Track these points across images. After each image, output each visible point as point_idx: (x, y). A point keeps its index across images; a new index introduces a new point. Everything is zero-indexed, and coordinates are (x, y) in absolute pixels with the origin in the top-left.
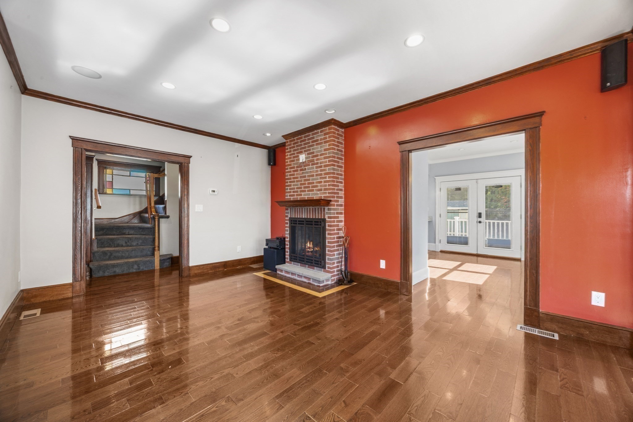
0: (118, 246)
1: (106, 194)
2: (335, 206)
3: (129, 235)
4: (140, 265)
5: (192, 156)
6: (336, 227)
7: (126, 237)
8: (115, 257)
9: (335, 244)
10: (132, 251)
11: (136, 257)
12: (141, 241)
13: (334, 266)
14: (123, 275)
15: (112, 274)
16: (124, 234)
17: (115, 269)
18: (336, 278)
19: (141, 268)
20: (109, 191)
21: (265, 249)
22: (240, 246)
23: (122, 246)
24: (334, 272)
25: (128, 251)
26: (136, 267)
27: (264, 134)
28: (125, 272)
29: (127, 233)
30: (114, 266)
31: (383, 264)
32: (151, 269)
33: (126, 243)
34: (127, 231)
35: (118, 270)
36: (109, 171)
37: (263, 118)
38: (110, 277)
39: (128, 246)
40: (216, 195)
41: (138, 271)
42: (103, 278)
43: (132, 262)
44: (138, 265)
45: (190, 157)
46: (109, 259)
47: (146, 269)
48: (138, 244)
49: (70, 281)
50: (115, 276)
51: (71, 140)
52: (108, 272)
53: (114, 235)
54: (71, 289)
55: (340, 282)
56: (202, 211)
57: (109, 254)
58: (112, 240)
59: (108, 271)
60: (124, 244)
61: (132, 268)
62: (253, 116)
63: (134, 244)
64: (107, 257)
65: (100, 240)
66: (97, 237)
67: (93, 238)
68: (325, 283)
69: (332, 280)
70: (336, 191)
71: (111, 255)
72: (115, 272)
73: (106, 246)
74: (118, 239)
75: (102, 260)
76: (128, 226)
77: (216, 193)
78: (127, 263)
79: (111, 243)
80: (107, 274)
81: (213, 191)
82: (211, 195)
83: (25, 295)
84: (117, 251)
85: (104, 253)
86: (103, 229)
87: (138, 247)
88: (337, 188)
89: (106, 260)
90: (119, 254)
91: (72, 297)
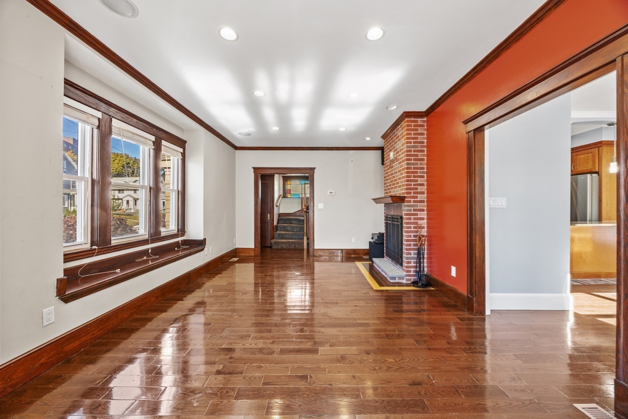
0: (288, 231)
1: (287, 197)
2: (411, 203)
3: (294, 224)
4: (296, 245)
6: (413, 225)
7: (291, 226)
8: (284, 237)
9: (412, 243)
10: (293, 235)
11: (295, 239)
12: (298, 229)
13: (410, 265)
14: (286, 249)
15: (281, 248)
16: (292, 224)
17: (282, 245)
18: (413, 279)
19: (296, 246)
20: (289, 196)
21: (370, 242)
22: (355, 238)
23: (290, 231)
24: (410, 271)
25: (291, 235)
26: (293, 245)
27: (364, 139)
28: (288, 248)
29: (294, 223)
30: (282, 243)
31: (453, 271)
32: (302, 248)
33: (291, 229)
34: (293, 222)
35: (284, 246)
36: (289, 182)
37: (346, 129)
38: (280, 249)
39: (292, 231)
40: (333, 195)
41: (294, 248)
42: (277, 249)
43: (291, 242)
44: (294, 244)
45: (314, 168)
46: (282, 239)
47: (299, 248)
48: (297, 231)
49: (253, 247)
50: (282, 249)
51: (253, 169)
53: (287, 224)
54: (253, 251)
55: (415, 283)
56: (323, 208)
57: (281, 235)
58: (285, 227)
59: (279, 245)
60: (290, 230)
61: (291, 245)
62: (338, 130)
63: (295, 230)
64: (281, 237)
65: (280, 226)
66: (279, 225)
67: (275, 224)
68: (397, 281)
69: (407, 280)
70: (412, 187)
71: (283, 236)
72: (283, 247)
73: (282, 230)
74: (288, 227)
75: (278, 239)
76: (294, 218)
77: (333, 194)
78: (288, 242)
79: (284, 229)
80: (279, 247)
81: (331, 193)
82: (330, 195)
83: (237, 251)
84: (285, 234)
85: (279, 234)
86: (282, 220)
87: (296, 232)
88: (414, 183)
89: (280, 239)
90: (286, 236)
91: (254, 256)
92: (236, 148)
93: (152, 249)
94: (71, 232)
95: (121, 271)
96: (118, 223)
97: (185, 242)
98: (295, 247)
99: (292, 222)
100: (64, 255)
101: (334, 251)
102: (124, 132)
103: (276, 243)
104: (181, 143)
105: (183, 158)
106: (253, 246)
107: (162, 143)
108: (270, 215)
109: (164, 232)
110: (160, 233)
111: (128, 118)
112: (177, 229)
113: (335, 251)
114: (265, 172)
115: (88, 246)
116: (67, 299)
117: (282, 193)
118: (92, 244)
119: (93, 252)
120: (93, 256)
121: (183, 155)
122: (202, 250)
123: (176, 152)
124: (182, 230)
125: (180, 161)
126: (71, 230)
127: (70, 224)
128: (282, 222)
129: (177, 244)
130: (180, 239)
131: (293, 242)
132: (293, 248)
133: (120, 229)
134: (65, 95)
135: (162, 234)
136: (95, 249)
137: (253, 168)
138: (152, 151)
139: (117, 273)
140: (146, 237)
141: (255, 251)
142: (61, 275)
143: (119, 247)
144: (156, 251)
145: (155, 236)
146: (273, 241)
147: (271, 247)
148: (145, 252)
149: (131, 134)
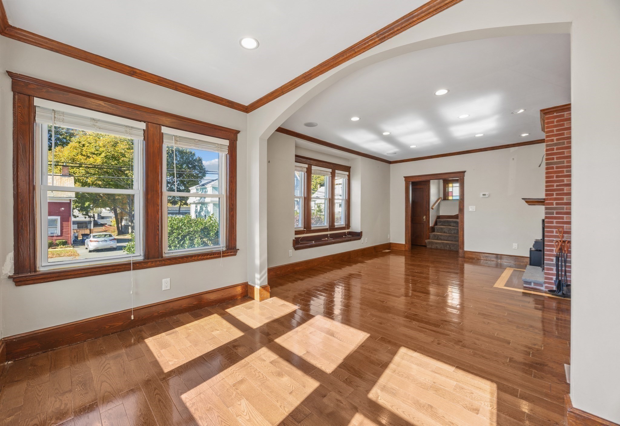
0: (445, 232)
1: (448, 200)
2: (553, 205)
3: (453, 226)
5: (466, 171)
6: (555, 229)
7: (448, 228)
8: (440, 239)
10: (449, 236)
11: (452, 241)
12: (456, 231)
13: (551, 272)
15: (436, 248)
16: (450, 226)
17: (437, 245)
18: (552, 287)
19: (452, 248)
20: (450, 198)
21: (531, 250)
22: (516, 244)
23: (446, 233)
24: (550, 279)
25: (447, 236)
26: (448, 246)
28: (442, 248)
29: (452, 225)
30: (436, 243)
32: (457, 250)
35: (439, 247)
36: (450, 185)
39: (449, 233)
42: (431, 249)
43: (446, 243)
44: (449, 246)
46: (437, 239)
47: (455, 250)
48: (454, 233)
52: (433, 246)
53: (445, 226)
55: (552, 291)
56: (474, 211)
57: (437, 236)
58: (442, 228)
60: (448, 232)
61: (446, 247)
63: (453, 232)
64: (436, 238)
65: (436, 228)
66: (436, 226)
67: (430, 226)
68: (532, 286)
69: (546, 287)
70: (555, 188)
71: (438, 237)
72: (437, 247)
73: (439, 232)
74: (444, 228)
75: (433, 239)
76: (452, 220)
77: (487, 196)
78: (443, 243)
79: (441, 230)
80: (433, 247)
81: (484, 195)
82: (482, 198)
83: (391, 245)
84: (441, 235)
85: (435, 236)
86: (440, 222)
87: (453, 235)
88: (558, 184)
89: (435, 240)
90: (442, 238)
91: (405, 251)
92: (390, 162)
93: (330, 234)
94: (297, 224)
95: (315, 242)
96: (318, 220)
97: (350, 233)
98: (450, 248)
99: (451, 224)
100: (295, 231)
101: (487, 255)
102: (317, 171)
103: (430, 243)
104: (347, 169)
105: (348, 178)
106: (403, 242)
107: (336, 172)
108: (426, 217)
109: (337, 224)
110: (334, 226)
111: (318, 163)
112: (345, 224)
113: (490, 255)
114: (414, 180)
115: (302, 229)
116: (296, 249)
117: (442, 196)
118: (304, 228)
119: (304, 232)
120: (304, 234)
121: (349, 176)
122: (360, 239)
123: (344, 175)
124: (348, 225)
125: (347, 180)
126: (297, 222)
127: (297, 219)
128: (440, 224)
129: (344, 234)
130: (346, 231)
131: (448, 243)
132: (448, 249)
133: (318, 223)
134: (296, 162)
135: (335, 226)
136: (305, 231)
137: (404, 177)
138: (330, 177)
139: (313, 243)
140: (328, 227)
141: (405, 246)
142: (294, 239)
143: (314, 231)
144: (332, 236)
145: (332, 227)
146: (427, 241)
147: (425, 246)
148: (326, 236)
149: (320, 171)
